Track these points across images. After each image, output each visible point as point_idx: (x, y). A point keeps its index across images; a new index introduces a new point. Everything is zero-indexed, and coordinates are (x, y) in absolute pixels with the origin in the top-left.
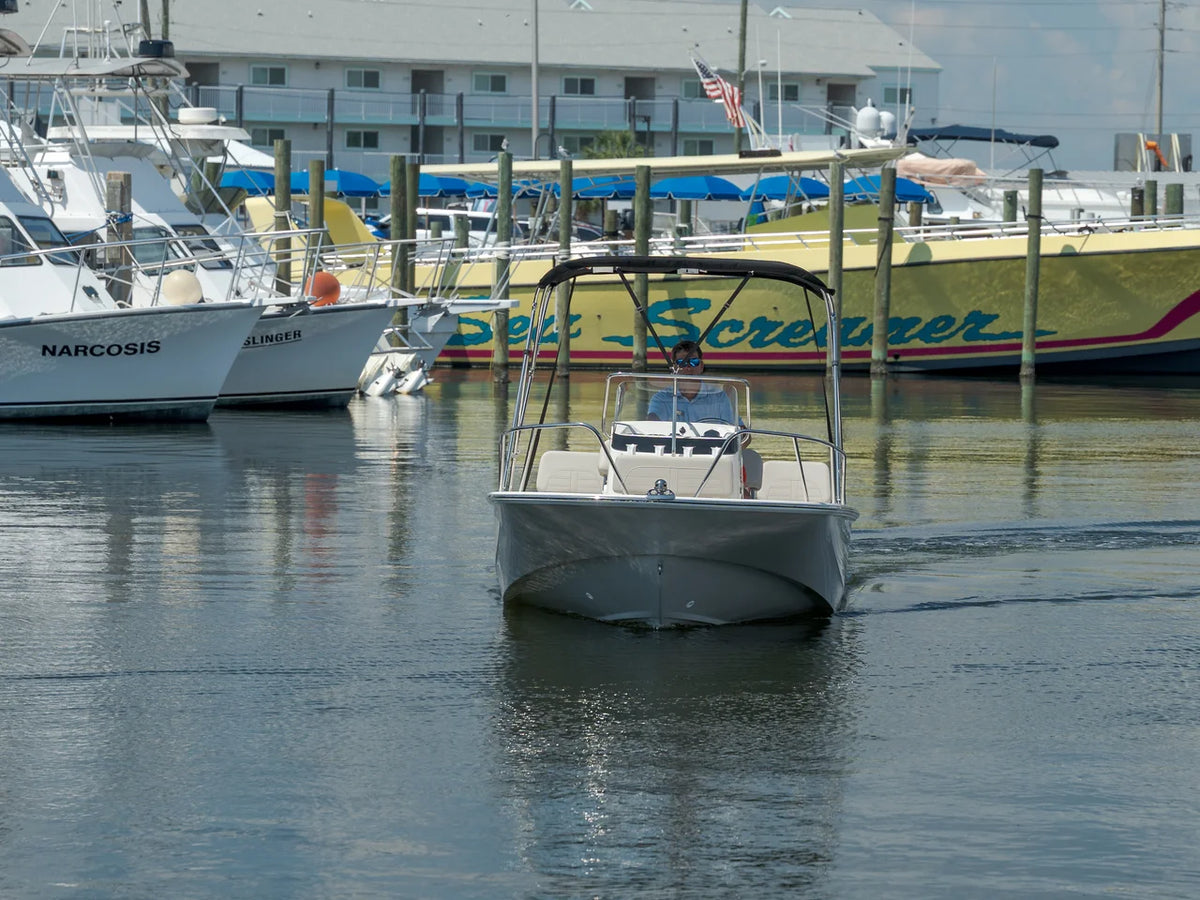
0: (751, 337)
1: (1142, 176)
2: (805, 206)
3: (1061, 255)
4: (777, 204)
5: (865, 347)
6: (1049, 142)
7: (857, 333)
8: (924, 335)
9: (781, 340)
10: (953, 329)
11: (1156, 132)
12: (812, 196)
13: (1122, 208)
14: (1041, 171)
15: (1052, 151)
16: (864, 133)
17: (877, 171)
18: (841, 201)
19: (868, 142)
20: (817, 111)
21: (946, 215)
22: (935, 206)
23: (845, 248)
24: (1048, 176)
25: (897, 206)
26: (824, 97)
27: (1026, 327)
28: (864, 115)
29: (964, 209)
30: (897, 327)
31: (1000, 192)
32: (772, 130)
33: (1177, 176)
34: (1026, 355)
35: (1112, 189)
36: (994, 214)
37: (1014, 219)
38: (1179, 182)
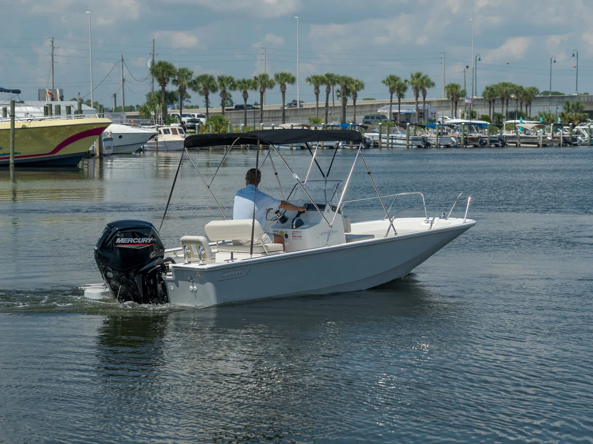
1: (48, 101)
3: (22, 128)
6: (18, 92)
11: (52, 88)
13: (41, 113)
14: (14, 101)
15: (19, 95)
24: (18, 103)
27: (11, 151)
31: (1, 108)
33: (59, 102)
34: (11, 160)
35: (38, 107)
37: (6, 116)
38: (59, 104)
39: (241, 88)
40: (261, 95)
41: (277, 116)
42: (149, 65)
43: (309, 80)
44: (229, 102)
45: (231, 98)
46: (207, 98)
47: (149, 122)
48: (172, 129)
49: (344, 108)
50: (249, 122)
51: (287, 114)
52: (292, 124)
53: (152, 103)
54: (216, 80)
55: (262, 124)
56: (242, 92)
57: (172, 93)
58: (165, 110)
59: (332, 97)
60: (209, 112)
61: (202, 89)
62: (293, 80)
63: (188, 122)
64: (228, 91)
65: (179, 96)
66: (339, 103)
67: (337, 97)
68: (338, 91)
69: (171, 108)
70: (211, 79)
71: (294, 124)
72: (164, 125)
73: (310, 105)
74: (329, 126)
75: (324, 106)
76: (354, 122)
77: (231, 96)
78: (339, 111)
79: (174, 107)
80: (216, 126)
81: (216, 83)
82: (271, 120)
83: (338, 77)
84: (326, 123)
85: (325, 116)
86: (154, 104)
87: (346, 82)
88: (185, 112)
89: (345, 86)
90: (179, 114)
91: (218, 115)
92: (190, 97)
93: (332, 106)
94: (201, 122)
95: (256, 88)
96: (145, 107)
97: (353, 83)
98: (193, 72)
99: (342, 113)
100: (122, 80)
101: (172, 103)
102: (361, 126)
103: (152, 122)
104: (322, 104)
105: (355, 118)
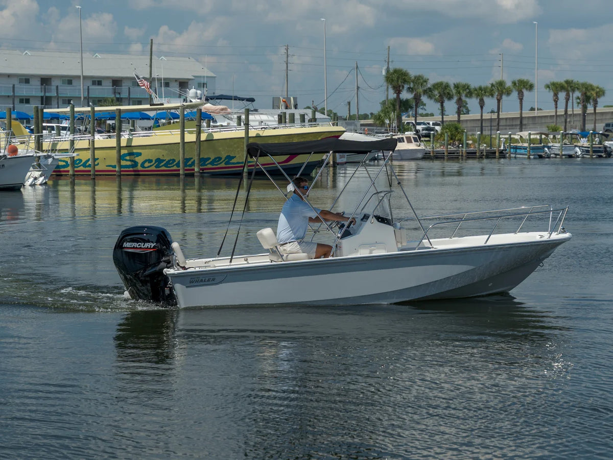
0: (155, 165)
1: (282, 110)
2: (172, 121)
3: (255, 137)
4: (163, 121)
5: (193, 168)
6: (252, 100)
7: (190, 163)
8: (211, 163)
9: (165, 165)
10: (221, 161)
11: (286, 96)
12: (174, 118)
13: (275, 121)
14: (248, 109)
15: (253, 103)
16: (192, 97)
17: (195, 110)
18: (184, 120)
19: (193, 100)
20: (177, 90)
21: (218, 124)
22: (215, 121)
23: (185, 135)
24: (252, 111)
25: (202, 121)
26: (178, 86)
28: (192, 92)
29: (224, 122)
30: (203, 161)
31: (235, 116)
32: (161, 97)
33: (293, 111)
34: (245, 169)
35: (272, 115)
36: (234, 123)
37: (240, 125)
38: (293, 112)
39: (478, 95)
40: (498, 102)
41: (514, 123)
42: (384, 73)
43: (548, 86)
44: (464, 110)
45: (467, 105)
46: (442, 106)
47: (383, 130)
48: (406, 137)
49: (584, 116)
50: (486, 130)
51: (525, 122)
52: (530, 132)
53: (386, 110)
54: (452, 87)
55: (498, 132)
56: (478, 100)
57: (407, 101)
58: (399, 118)
59: (571, 104)
60: (444, 120)
61: (437, 97)
62: (531, 87)
63: (423, 130)
64: (464, 98)
65: (414, 104)
66: (578, 110)
67: (577, 104)
68: (578, 98)
69: (405, 116)
70: (447, 86)
71: (532, 132)
72: (399, 133)
73: (549, 112)
74: (568, 134)
75: (563, 113)
76: (594, 130)
77: (467, 104)
78: (578, 119)
79: (409, 115)
80: (452, 135)
81: (452, 91)
82: (508, 128)
83: (578, 84)
84: (565, 131)
85: (564, 124)
86: (388, 112)
87: (586, 89)
88: (420, 120)
89: (585, 93)
90: (414, 122)
91: (453, 123)
92: (425, 105)
93: (571, 113)
94: (437, 130)
95: (492, 95)
96: (380, 116)
97: (593, 90)
98: (428, 80)
99: (582, 122)
100: (356, 87)
101: (406, 110)
102: (601, 134)
103: (386, 130)
104: (561, 111)
105: (595, 126)
